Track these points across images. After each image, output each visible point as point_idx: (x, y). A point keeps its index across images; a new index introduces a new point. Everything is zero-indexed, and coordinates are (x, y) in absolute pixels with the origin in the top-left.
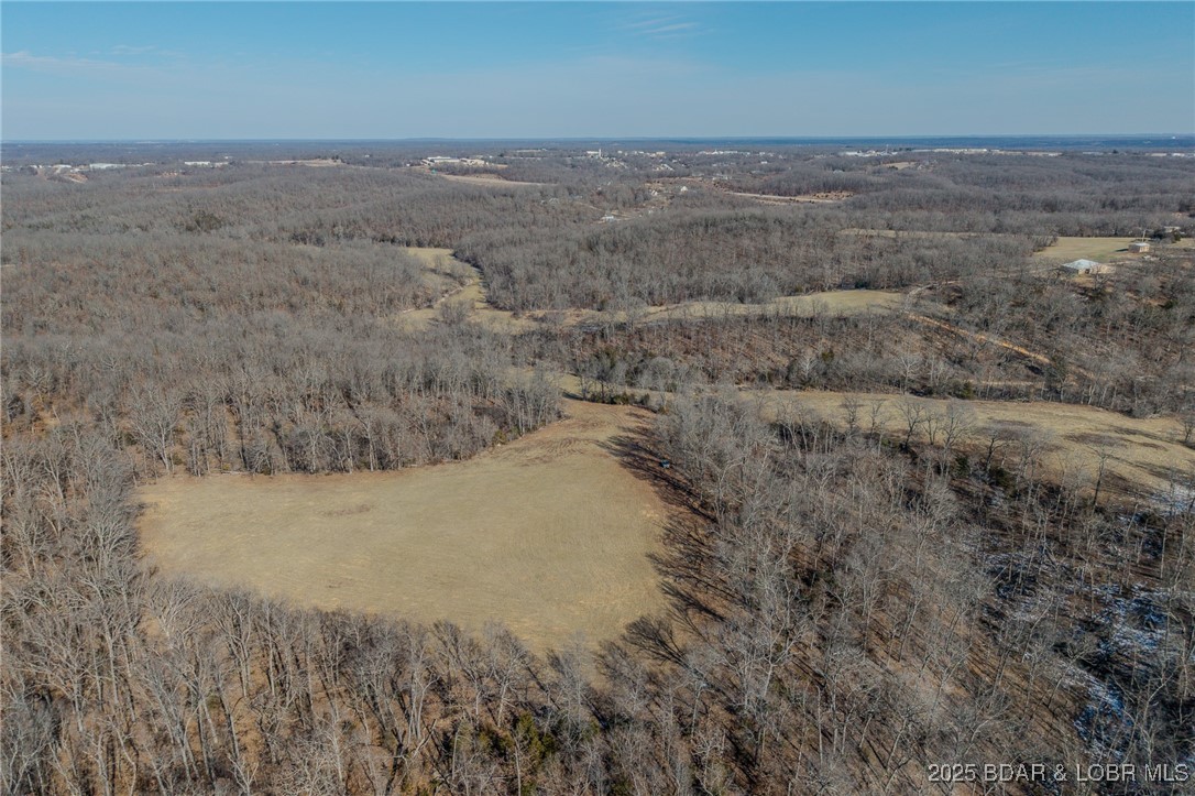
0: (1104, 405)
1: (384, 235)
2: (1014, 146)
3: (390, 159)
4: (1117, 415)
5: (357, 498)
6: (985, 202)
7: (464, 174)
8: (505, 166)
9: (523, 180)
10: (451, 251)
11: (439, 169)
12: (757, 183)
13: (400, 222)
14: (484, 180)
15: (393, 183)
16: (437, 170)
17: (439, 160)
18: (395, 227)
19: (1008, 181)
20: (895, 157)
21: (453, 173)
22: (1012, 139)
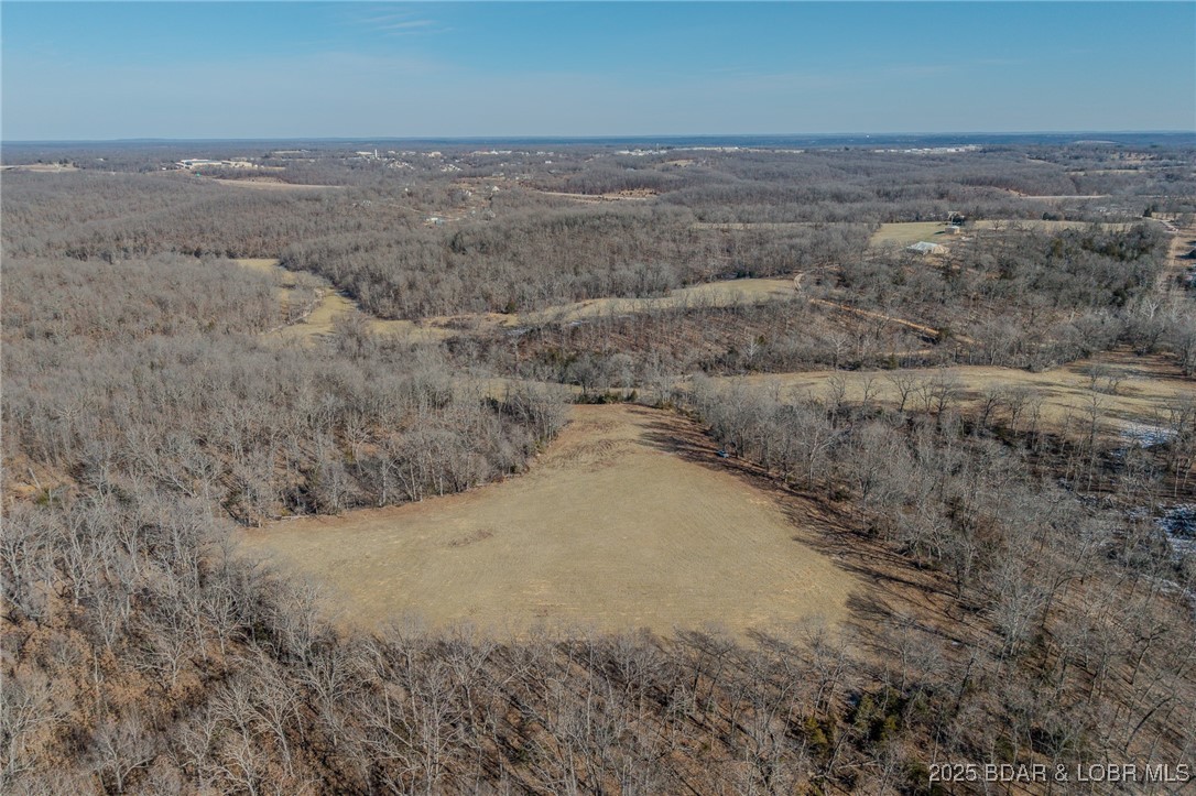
0: (1005, 364)
1: (185, 247)
2: (754, 144)
3: (137, 163)
4: (1021, 371)
5: (465, 525)
6: (783, 194)
7: (236, 178)
8: (283, 168)
9: (307, 183)
10: (274, 261)
11: (204, 173)
12: (561, 181)
13: (202, 232)
14: (262, 184)
15: (161, 189)
16: (202, 173)
17: (196, 163)
18: (196, 238)
19: (784, 176)
20: (665, 155)
21: (222, 177)
22: (741, 138)
